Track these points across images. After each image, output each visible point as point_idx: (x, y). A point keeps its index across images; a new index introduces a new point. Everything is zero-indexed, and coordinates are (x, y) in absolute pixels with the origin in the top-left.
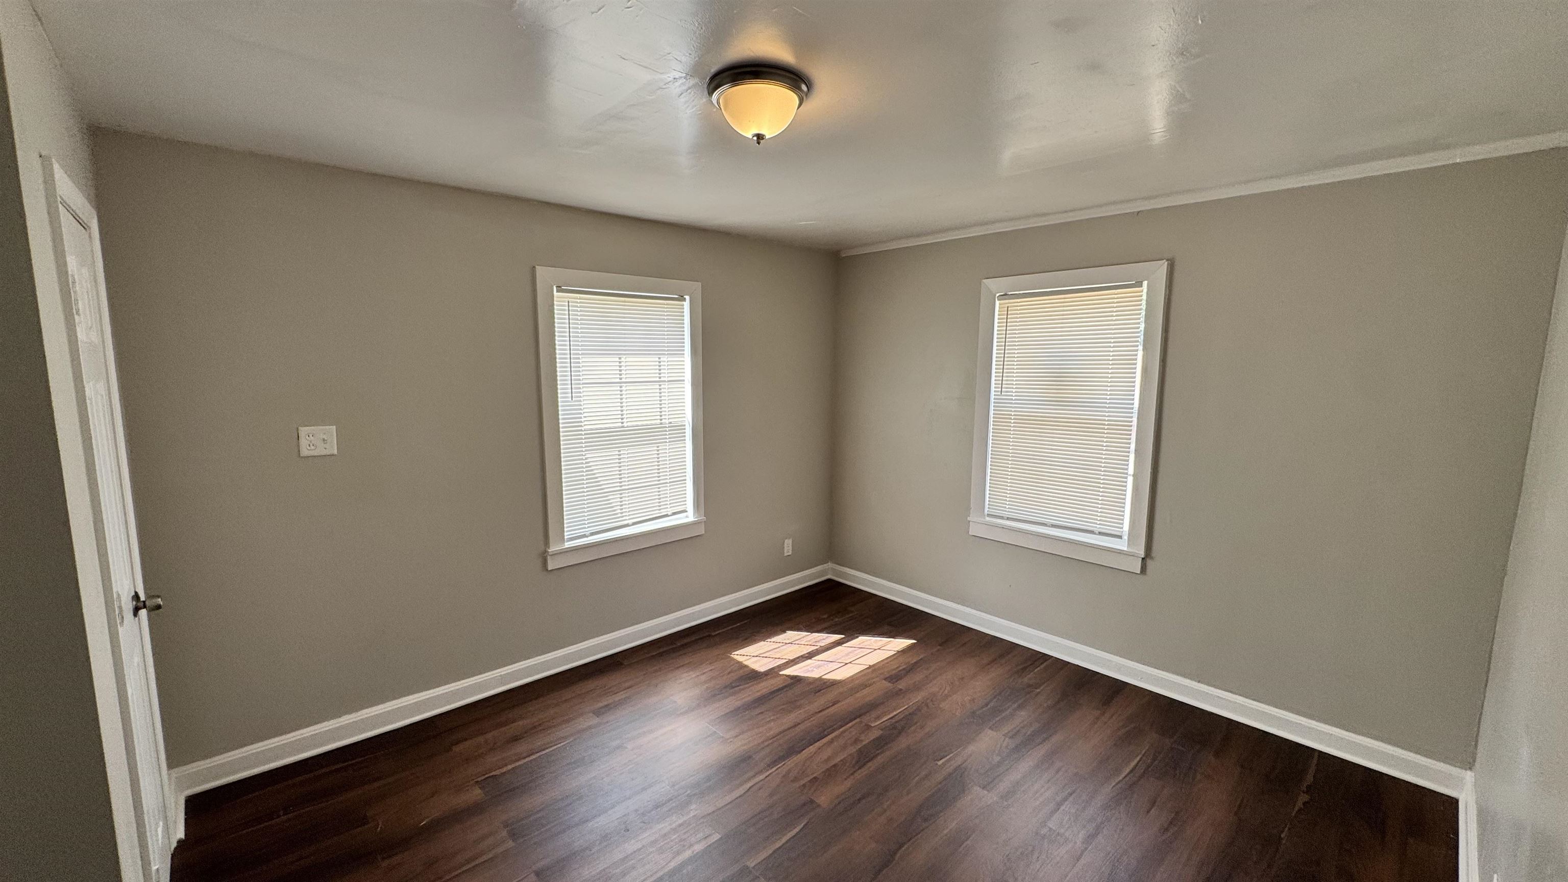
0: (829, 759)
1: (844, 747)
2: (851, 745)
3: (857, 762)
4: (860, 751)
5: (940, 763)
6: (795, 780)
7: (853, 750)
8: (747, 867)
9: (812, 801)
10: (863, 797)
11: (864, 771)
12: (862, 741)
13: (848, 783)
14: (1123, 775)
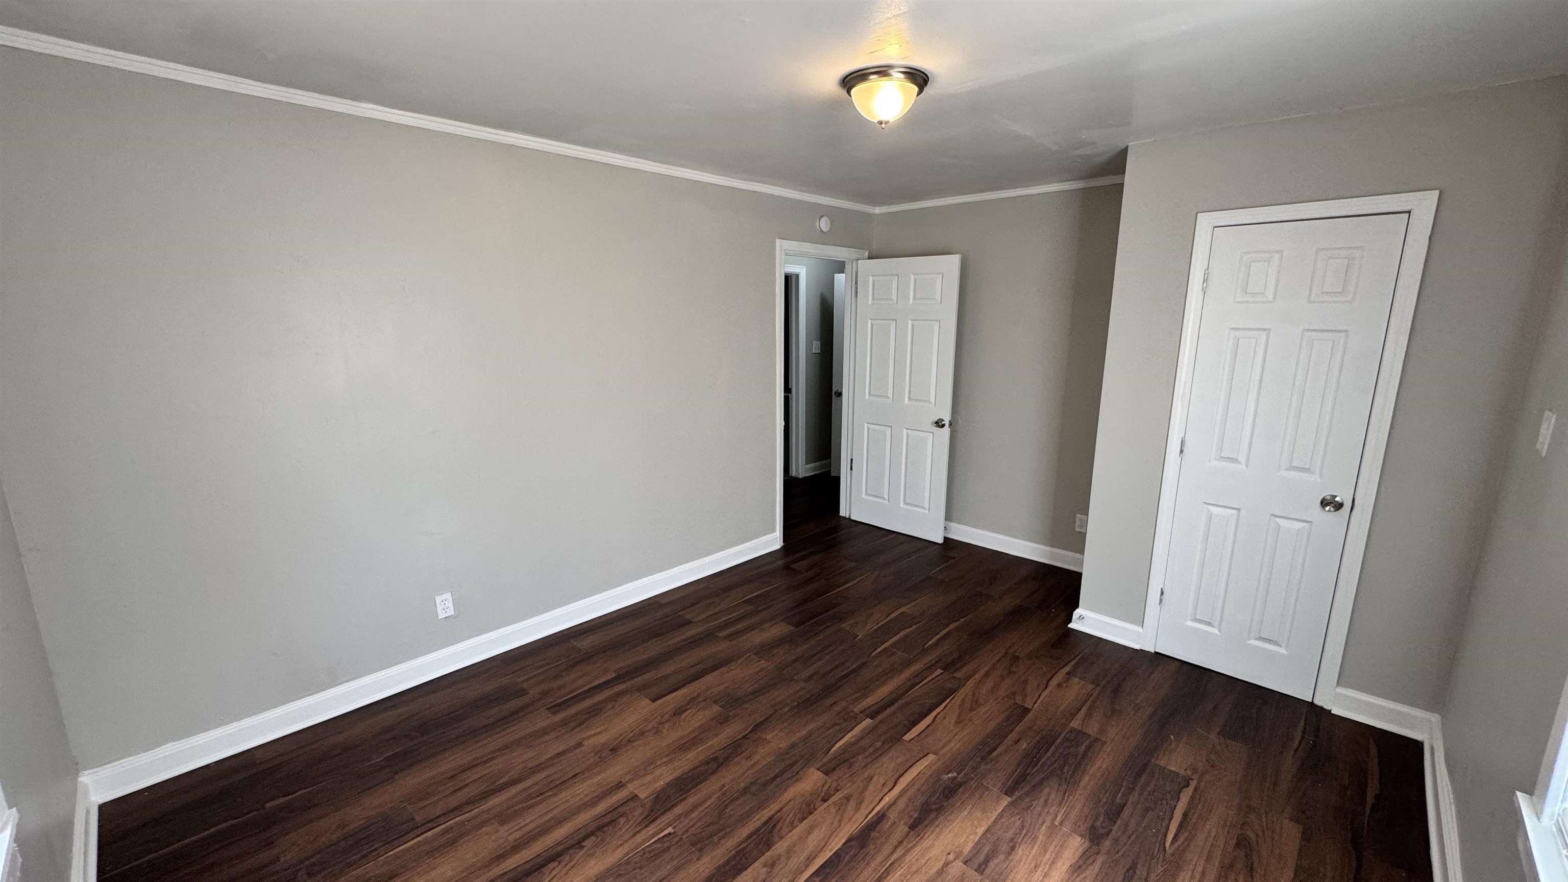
0: (809, 831)
1: (790, 852)
2: (779, 856)
3: (775, 826)
4: (769, 846)
5: (670, 830)
6: (848, 798)
7: (780, 847)
8: (871, 718)
9: (826, 773)
10: (773, 779)
11: (766, 814)
12: (765, 865)
13: (786, 796)
14: (474, 811)
